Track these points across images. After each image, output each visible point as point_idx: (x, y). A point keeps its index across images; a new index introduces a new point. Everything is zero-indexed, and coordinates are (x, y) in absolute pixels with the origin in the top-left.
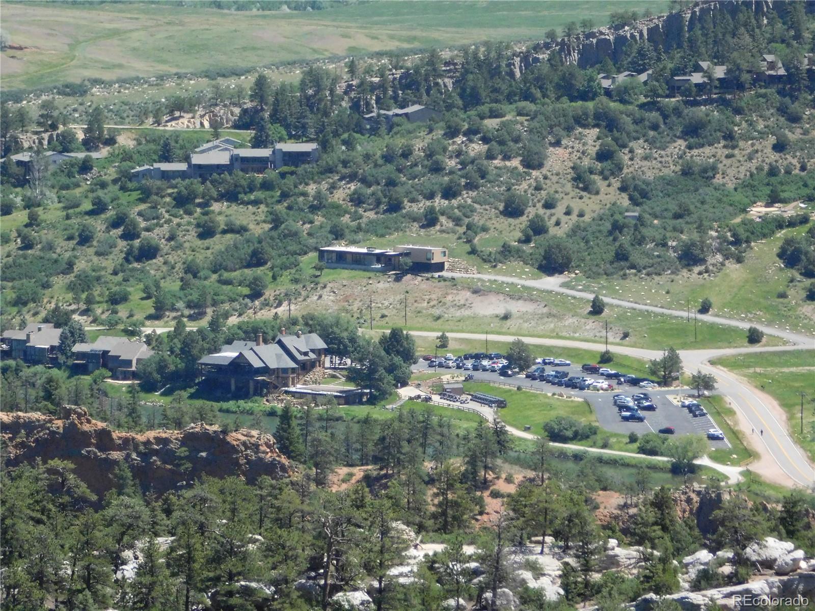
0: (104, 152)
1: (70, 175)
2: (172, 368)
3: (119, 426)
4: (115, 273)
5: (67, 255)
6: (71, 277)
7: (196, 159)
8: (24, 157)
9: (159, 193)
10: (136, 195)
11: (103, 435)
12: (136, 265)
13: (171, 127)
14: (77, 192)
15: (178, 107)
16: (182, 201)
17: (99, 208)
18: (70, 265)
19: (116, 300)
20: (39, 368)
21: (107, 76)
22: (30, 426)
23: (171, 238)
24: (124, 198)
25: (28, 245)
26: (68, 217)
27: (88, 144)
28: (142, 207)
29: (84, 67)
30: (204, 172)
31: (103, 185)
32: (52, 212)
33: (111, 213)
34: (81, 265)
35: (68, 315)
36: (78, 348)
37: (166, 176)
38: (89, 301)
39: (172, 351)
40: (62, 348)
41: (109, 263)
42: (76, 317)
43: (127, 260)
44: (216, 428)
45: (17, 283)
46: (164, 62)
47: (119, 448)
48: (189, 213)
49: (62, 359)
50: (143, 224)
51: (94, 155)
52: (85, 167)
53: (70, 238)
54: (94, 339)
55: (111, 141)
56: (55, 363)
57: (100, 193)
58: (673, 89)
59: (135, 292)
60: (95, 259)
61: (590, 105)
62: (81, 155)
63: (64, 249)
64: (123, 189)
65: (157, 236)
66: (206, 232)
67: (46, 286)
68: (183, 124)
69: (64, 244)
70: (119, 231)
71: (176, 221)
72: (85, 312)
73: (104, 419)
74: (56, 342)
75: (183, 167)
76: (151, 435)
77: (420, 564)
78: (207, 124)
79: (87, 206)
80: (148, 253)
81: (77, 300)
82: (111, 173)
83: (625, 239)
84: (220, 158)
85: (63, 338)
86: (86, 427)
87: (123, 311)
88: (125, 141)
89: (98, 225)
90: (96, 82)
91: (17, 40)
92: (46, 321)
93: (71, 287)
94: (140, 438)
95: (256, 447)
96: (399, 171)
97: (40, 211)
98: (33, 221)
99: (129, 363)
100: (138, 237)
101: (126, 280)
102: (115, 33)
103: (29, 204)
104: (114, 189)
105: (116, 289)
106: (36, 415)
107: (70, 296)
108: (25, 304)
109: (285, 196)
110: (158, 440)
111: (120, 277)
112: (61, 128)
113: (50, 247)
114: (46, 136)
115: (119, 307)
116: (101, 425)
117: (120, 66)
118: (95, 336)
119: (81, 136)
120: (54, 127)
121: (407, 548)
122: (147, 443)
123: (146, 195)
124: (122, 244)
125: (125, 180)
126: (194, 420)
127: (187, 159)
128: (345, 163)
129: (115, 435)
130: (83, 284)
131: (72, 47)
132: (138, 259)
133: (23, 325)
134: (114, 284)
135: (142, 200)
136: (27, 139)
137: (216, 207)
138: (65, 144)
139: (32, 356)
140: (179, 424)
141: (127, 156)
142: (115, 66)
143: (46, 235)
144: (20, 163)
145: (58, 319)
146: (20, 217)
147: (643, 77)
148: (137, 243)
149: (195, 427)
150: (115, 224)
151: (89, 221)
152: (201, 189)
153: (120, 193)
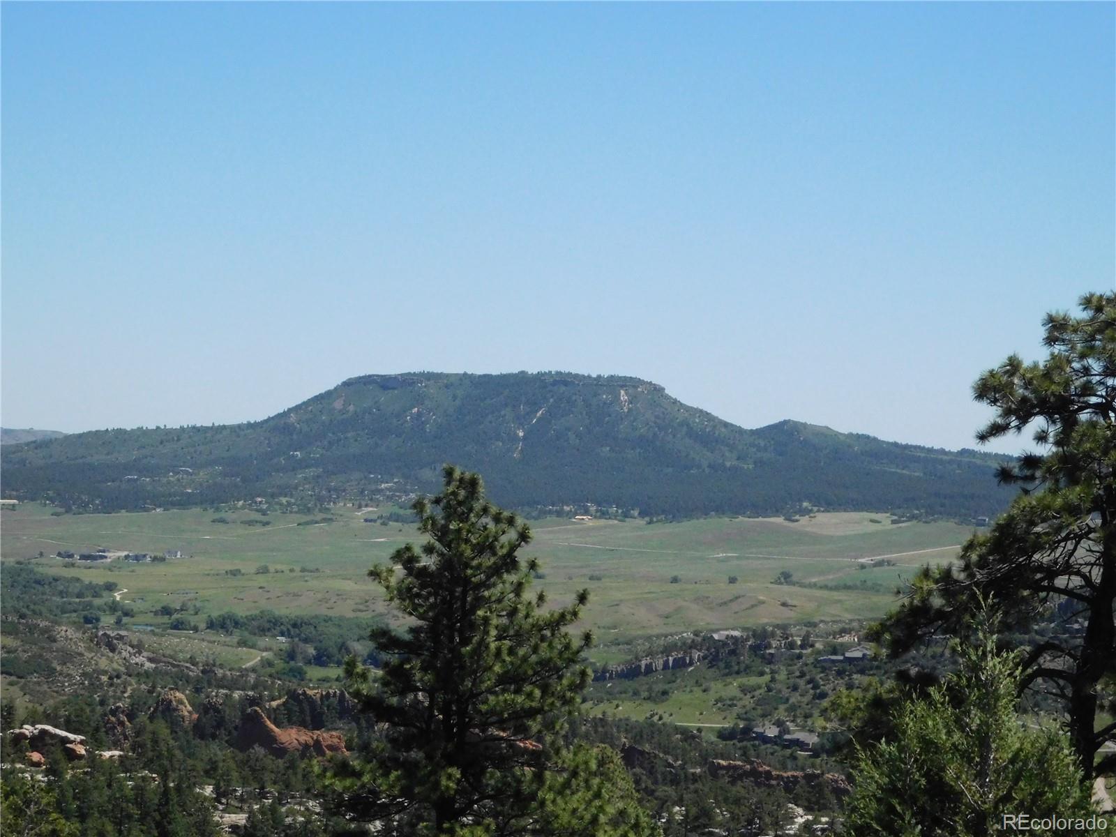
0: (809, 650)
1: (792, 660)
2: (827, 747)
3: (776, 769)
4: (807, 704)
5: (787, 695)
6: (787, 705)
7: (848, 655)
8: (772, 651)
9: (830, 669)
10: (819, 670)
11: (768, 773)
12: (817, 701)
13: (840, 640)
14: (795, 667)
15: (843, 631)
16: (840, 673)
17: (802, 675)
18: (787, 700)
19: (807, 716)
20: (769, 745)
21: (828, 619)
22: (735, 768)
23: (834, 689)
24: (814, 671)
25: (769, 690)
26: (788, 679)
27: (802, 647)
28: (822, 675)
29: (823, 615)
30: (851, 660)
31: (807, 665)
32: (782, 676)
33: (808, 677)
34: (792, 700)
35: (784, 722)
36: (787, 737)
37: (834, 661)
38: (795, 716)
39: (828, 740)
40: (779, 736)
41: (805, 700)
42: (788, 723)
43: (813, 698)
44: (819, 772)
45: (763, 707)
46: (860, 615)
47: (775, 779)
48: (842, 678)
49: (779, 741)
50: (822, 683)
51: (804, 651)
52: (799, 657)
53: (788, 688)
54: (794, 733)
55: (812, 646)
56: (776, 744)
57: (805, 669)
58: (1066, 631)
59: (816, 713)
60: (799, 698)
61: (1027, 636)
62: (798, 651)
63: (786, 692)
64: (815, 667)
65: (828, 688)
66: (850, 687)
67: (776, 709)
68: (846, 639)
69: (787, 690)
70: (811, 686)
71: (836, 682)
72: (792, 721)
73: (769, 766)
74: (777, 734)
75: (841, 658)
76: (790, 774)
77: (800, 825)
78: (856, 640)
79: (798, 674)
80: (823, 696)
81: (788, 716)
82: (811, 660)
83: (1039, 697)
84: (858, 654)
85: (780, 732)
86: (760, 769)
87: (809, 722)
88: (819, 646)
89: (802, 682)
90: (822, 621)
91: (794, 603)
92: (774, 724)
93: (786, 710)
94: (785, 775)
95: (836, 781)
96: (939, 663)
97: (776, 676)
98: (773, 680)
99: (808, 745)
100: (819, 688)
101: (812, 707)
102: (840, 601)
103: (773, 672)
104: (811, 667)
105: (807, 711)
106: (739, 763)
107: (786, 714)
108: (766, 716)
109: (886, 672)
110: (793, 776)
111: (809, 706)
112: (790, 639)
113: (780, 691)
114: (783, 642)
115: (809, 720)
116: (767, 768)
117: (839, 616)
118: (794, 732)
119: (799, 643)
120: (787, 638)
121: (796, 817)
122: (788, 777)
123: (824, 670)
124: (812, 692)
125: (816, 663)
126: (810, 768)
127: (843, 654)
128: (914, 658)
129: (774, 773)
130: (792, 709)
131: (819, 606)
132: (818, 698)
133: (764, 725)
134: (807, 709)
135: (822, 672)
136: (774, 643)
137: (855, 676)
138: (791, 646)
139: (765, 739)
140: (803, 769)
141: (819, 653)
142: (837, 616)
143: (778, 686)
144: (770, 654)
145: (779, 724)
146: (767, 678)
147: (1052, 625)
148: (818, 691)
149: (809, 771)
150: (809, 682)
151: (798, 680)
152: (848, 668)
153: (813, 669)
